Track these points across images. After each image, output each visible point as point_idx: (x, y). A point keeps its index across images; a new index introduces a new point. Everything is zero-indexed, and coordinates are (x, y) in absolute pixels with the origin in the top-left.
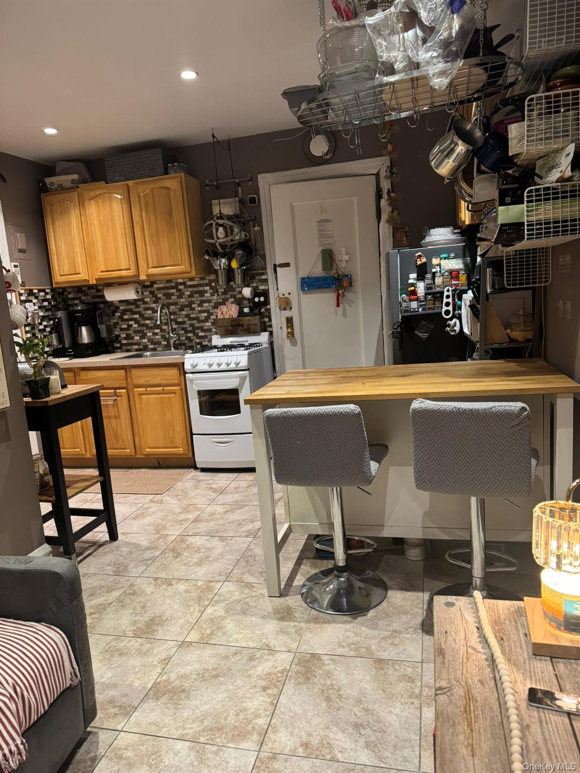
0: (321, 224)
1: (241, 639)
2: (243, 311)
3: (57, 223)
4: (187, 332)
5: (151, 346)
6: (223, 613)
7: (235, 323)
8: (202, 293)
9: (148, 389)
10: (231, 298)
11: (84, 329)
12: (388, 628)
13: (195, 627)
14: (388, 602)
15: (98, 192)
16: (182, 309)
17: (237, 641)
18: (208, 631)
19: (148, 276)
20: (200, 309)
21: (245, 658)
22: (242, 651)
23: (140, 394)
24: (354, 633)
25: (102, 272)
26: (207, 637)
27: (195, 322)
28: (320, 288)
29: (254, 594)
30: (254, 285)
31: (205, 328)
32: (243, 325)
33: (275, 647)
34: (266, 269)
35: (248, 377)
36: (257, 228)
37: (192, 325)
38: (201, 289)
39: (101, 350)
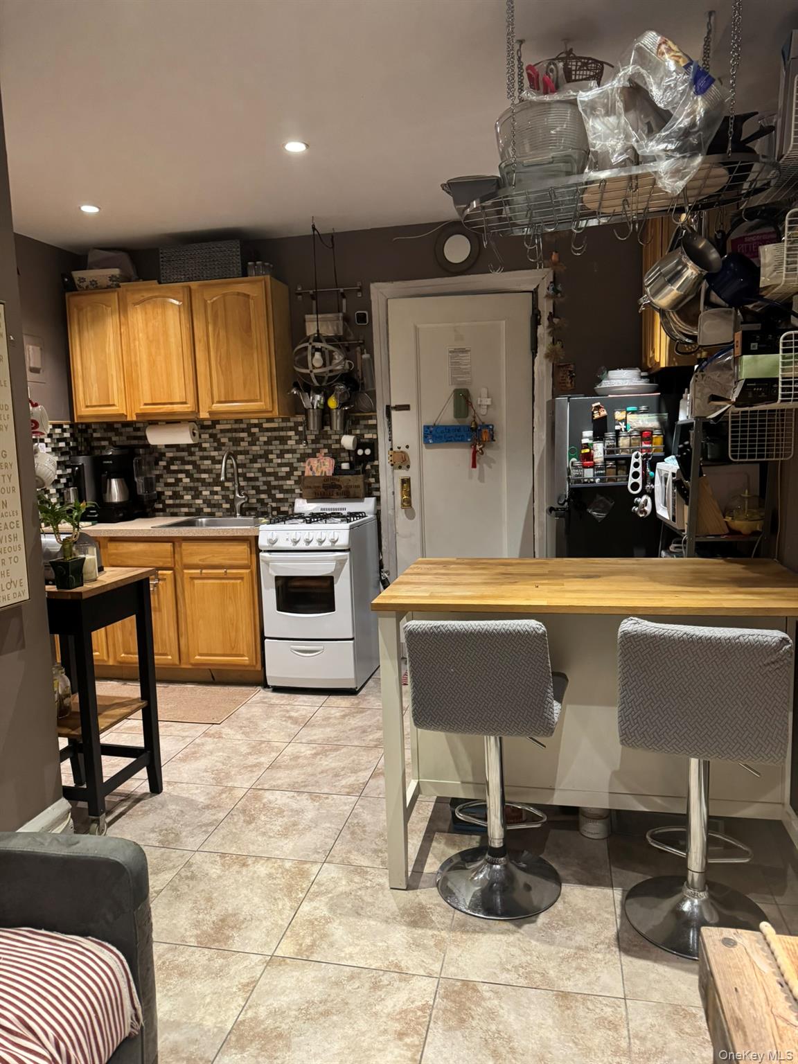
0: (454, 354)
1: (357, 953)
2: (340, 467)
3: (86, 334)
4: (259, 492)
5: (207, 510)
6: (325, 912)
7: (329, 483)
8: (284, 440)
9: (204, 571)
10: (324, 448)
11: (114, 482)
12: (569, 942)
13: (288, 933)
14: (564, 902)
15: (147, 295)
16: (254, 460)
17: (351, 957)
18: (308, 941)
19: (211, 413)
20: (279, 461)
21: (367, 985)
22: (360, 973)
23: (193, 578)
24: (521, 949)
25: (146, 404)
26: (306, 950)
27: (272, 478)
28: (451, 441)
29: (368, 884)
30: (358, 432)
31: (285, 487)
32: (340, 487)
33: (408, 968)
34: (375, 411)
35: (348, 561)
36: (366, 356)
37: (267, 483)
38: (282, 434)
39: (136, 512)
